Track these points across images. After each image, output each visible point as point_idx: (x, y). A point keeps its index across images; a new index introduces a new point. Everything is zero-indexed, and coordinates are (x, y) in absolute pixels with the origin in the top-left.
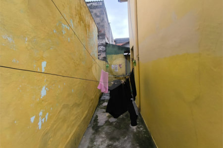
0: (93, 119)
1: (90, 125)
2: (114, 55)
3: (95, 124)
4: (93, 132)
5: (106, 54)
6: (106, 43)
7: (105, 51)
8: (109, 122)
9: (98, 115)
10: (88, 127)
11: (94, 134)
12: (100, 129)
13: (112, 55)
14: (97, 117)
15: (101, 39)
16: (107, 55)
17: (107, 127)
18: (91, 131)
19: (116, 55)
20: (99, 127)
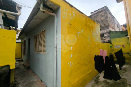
0: (96, 77)
1: (93, 79)
2: (117, 38)
3: (97, 79)
4: (95, 83)
5: (110, 38)
6: (110, 31)
7: (110, 36)
8: (107, 82)
9: (100, 76)
10: (92, 80)
11: (95, 84)
12: (99, 83)
13: (116, 39)
14: (99, 76)
15: (106, 29)
16: (112, 39)
17: (104, 84)
18: (94, 82)
19: (119, 39)
20: (99, 82)
